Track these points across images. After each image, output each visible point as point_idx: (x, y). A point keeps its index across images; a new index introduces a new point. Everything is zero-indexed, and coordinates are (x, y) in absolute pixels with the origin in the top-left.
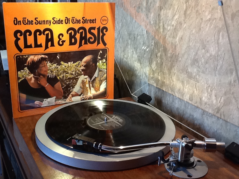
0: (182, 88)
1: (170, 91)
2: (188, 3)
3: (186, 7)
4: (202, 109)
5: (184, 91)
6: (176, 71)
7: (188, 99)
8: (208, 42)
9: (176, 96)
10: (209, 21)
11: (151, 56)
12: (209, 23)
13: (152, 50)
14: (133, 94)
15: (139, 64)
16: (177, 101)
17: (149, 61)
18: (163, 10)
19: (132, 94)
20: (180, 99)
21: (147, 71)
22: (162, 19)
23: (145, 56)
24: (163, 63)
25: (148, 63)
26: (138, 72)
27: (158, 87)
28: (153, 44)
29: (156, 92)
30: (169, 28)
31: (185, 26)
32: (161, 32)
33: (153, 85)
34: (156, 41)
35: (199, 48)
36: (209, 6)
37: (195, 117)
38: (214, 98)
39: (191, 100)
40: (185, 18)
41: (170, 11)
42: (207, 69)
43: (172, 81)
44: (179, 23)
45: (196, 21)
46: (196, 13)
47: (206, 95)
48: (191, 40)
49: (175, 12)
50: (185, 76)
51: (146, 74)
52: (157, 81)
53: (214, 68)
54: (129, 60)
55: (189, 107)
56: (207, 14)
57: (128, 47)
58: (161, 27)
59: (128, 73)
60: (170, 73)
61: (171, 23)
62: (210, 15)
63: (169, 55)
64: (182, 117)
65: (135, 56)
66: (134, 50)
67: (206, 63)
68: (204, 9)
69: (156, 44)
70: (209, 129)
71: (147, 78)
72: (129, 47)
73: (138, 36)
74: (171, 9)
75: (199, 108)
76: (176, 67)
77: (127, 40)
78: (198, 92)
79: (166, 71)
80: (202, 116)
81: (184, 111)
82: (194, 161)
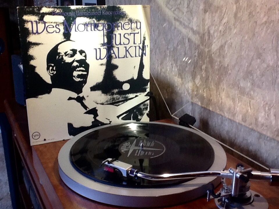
0: (233, 106)
1: (218, 111)
2: (239, 4)
3: (236, 9)
4: (258, 132)
5: (236, 110)
6: (225, 87)
7: (241, 119)
8: (264, 49)
9: (225, 117)
10: (265, 25)
11: (194, 68)
12: (265, 27)
13: (195, 61)
14: (174, 115)
15: (180, 80)
16: (226, 123)
17: (192, 75)
18: (208, 13)
19: (172, 116)
20: (230, 119)
21: (189, 87)
22: (207, 25)
23: (187, 69)
24: (209, 77)
25: (191, 77)
26: (179, 88)
27: (203, 106)
28: (196, 54)
29: (201, 112)
30: (216, 34)
31: (235, 31)
32: (206, 40)
33: (197, 103)
34: (200, 51)
35: (253, 57)
36: (265, 6)
37: (249, 141)
38: (272, 118)
39: (244, 122)
40: (235, 22)
41: (217, 15)
42: (263, 82)
43: (220, 99)
44: (228, 27)
45: (249, 25)
46: (249, 15)
47: (263, 114)
48: (243, 48)
49: (223, 15)
50: (237, 91)
51: (188, 91)
52: (202, 98)
53: (273, 81)
54: (168, 75)
55: (242, 130)
56: (262, 16)
57: (166, 59)
58: (206, 34)
59: (166, 90)
60: (217, 89)
61: (218, 29)
62: (266, 17)
63: (216, 67)
64: (234, 142)
65: (175, 69)
66: (173, 62)
67: (263, 75)
68: (258, 10)
69: (200, 54)
70: (267, 155)
71: (190, 96)
72: (168, 58)
73: (178, 46)
74: (218, 12)
75: (254, 130)
76: (225, 81)
77: (165, 51)
78: (253, 111)
79: (213, 87)
80: (258, 141)
81: (235, 135)
82: (251, 195)
